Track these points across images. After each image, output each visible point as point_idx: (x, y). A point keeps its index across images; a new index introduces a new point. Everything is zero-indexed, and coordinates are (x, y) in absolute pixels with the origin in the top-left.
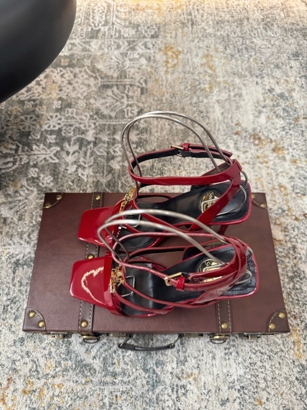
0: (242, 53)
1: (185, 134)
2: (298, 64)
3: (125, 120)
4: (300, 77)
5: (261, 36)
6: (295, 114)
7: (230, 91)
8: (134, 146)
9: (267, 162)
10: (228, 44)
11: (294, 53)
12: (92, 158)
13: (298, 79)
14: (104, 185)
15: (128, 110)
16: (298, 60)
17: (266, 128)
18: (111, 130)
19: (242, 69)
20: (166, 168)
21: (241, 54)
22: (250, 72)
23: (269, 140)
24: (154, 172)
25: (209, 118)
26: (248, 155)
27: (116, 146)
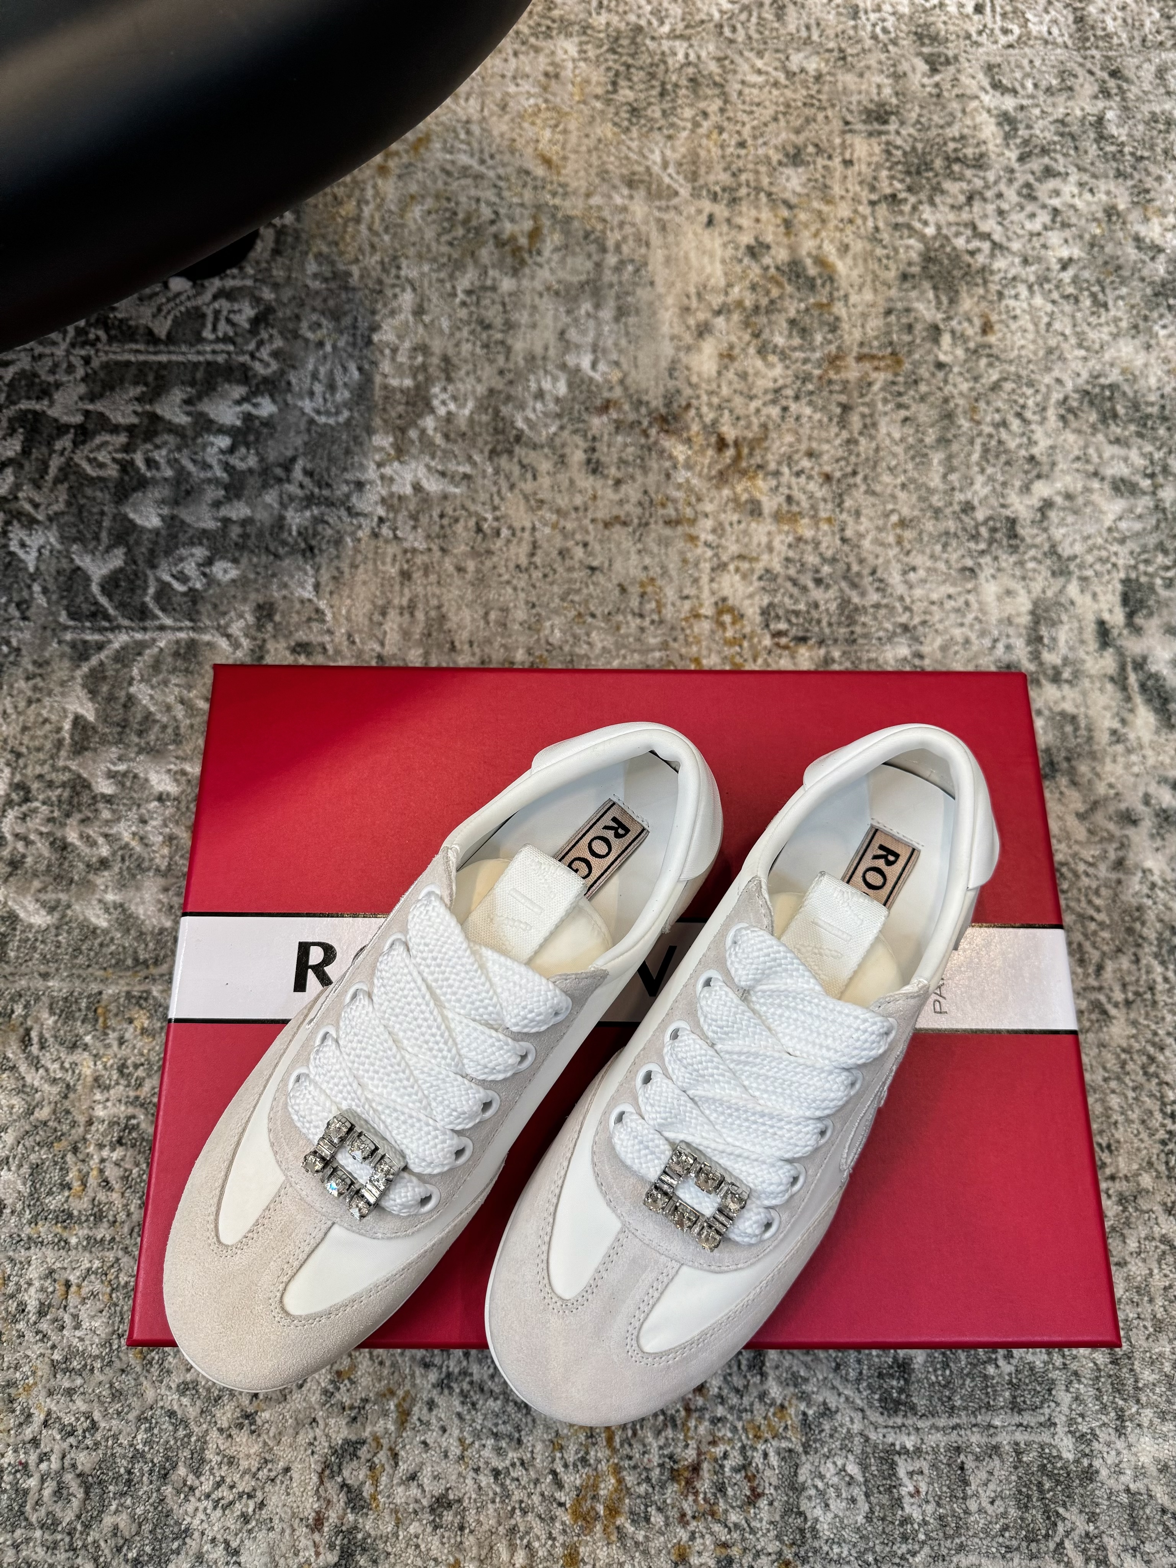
0: (673, 101)
1: (414, 405)
2: (877, 149)
3: (200, 347)
4: (872, 203)
5: (756, 36)
6: (830, 342)
7: (603, 250)
8: (224, 442)
9: (693, 522)
10: (628, 67)
11: (872, 106)
12: (63, 488)
13: (864, 209)
14: (95, 589)
15: (217, 313)
16: (880, 133)
17: (711, 393)
18: (146, 384)
19: (665, 165)
20: (329, 532)
21: (666, 106)
22: (694, 177)
23: (713, 439)
24: (284, 543)
25: (508, 351)
26: (631, 492)
27: (158, 441)
